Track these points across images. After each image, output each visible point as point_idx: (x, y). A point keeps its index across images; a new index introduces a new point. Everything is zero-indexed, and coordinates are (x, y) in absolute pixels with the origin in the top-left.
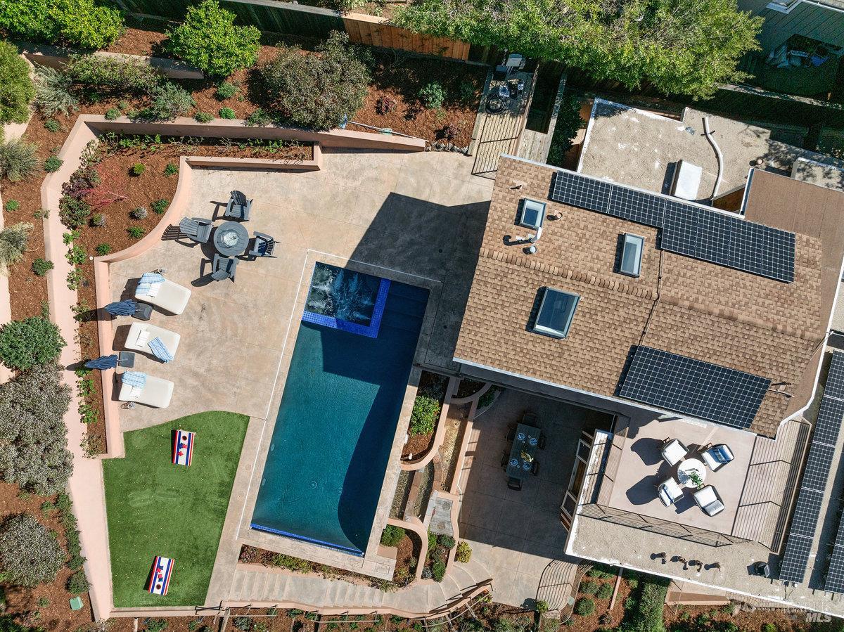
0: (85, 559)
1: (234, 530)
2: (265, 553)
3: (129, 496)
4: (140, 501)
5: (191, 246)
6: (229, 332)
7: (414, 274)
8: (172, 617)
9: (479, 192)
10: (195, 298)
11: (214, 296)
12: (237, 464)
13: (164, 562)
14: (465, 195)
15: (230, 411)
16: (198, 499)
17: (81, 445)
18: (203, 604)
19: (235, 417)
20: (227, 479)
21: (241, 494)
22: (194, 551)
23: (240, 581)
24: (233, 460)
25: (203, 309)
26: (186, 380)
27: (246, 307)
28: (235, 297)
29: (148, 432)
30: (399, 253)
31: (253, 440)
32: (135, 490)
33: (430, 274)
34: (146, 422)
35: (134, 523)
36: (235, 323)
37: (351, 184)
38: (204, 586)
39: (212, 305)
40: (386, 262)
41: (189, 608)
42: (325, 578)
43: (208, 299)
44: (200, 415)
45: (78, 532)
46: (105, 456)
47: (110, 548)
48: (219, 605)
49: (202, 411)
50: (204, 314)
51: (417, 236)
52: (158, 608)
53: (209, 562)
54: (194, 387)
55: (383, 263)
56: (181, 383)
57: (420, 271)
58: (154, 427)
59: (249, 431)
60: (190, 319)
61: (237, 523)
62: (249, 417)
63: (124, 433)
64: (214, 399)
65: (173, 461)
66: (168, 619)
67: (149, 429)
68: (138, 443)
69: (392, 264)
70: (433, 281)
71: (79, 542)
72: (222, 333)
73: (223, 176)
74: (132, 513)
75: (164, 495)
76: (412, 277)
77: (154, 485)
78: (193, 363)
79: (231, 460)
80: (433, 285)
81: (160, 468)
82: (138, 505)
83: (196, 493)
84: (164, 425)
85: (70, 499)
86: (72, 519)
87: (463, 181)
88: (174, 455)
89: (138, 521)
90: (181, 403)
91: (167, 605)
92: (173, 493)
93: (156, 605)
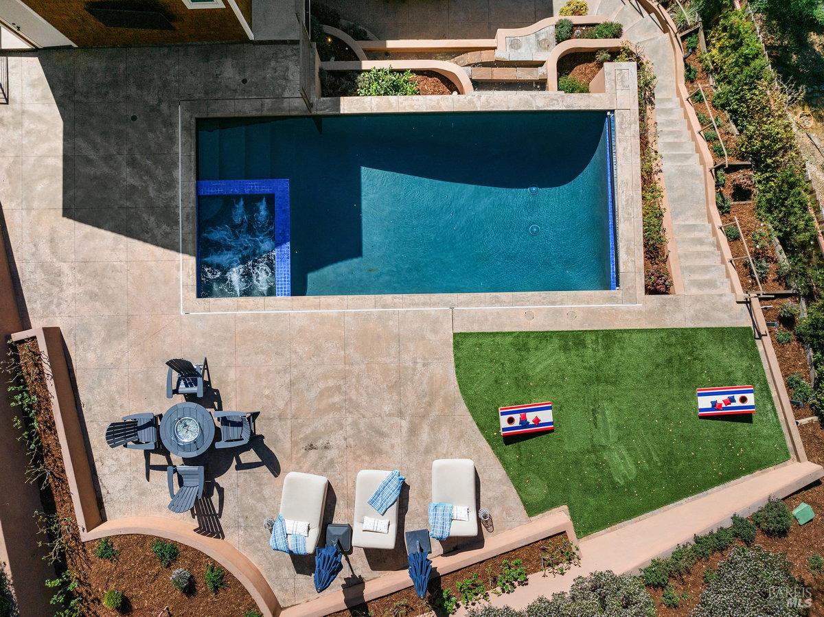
0: (734, 518)
1: (629, 312)
2: (649, 261)
3: (622, 483)
4: (625, 464)
5: (221, 491)
6: (337, 399)
7: (178, 148)
8: (781, 370)
9: (33, 85)
10: (297, 463)
11: (289, 435)
12: (528, 334)
13: (704, 402)
14: (44, 104)
15: (453, 365)
16: (596, 377)
17: (563, 574)
18: (750, 328)
19: (460, 355)
20: (556, 342)
21: (572, 316)
22: (676, 364)
23: (700, 285)
24: (524, 342)
25: (311, 447)
26: (424, 444)
27: (292, 383)
28: (281, 404)
29: (518, 482)
30: (152, 177)
31: (486, 319)
32: (610, 476)
33: (172, 125)
34: (505, 488)
35: (659, 464)
36: (321, 394)
37: (68, 276)
38: (722, 335)
39: (302, 436)
40: (170, 194)
41: (760, 348)
42: (661, 171)
43: (294, 444)
44: (472, 409)
45: (697, 540)
46: (572, 535)
47: (706, 489)
48: (744, 305)
49: (465, 407)
50: (319, 443)
51: (120, 158)
52: (774, 394)
53: (686, 336)
54: (432, 429)
55: (174, 198)
56: (431, 450)
57: (172, 139)
58: (508, 473)
59: (476, 328)
60: (332, 463)
61: (617, 310)
62: (455, 335)
63: (530, 515)
64: (442, 393)
65: (551, 431)
66: (785, 376)
67: (513, 479)
68: (538, 491)
69: (171, 184)
70: (181, 116)
71: (711, 533)
72: (340, 409)
73: (106, 471)
74: (645, 472)
75: (606, 431)
76: (182, 149)
77: (595, 449)
78: (396, 441)
79: (525, 345)
80: (187, 115)
81: (566, 448)
82: (632, 467)
83: (589, 382)
84: (500, 459)
85: (649, 564)
86: (679, 553)
87: (23, 112)
88: (542, 432)
89: (656, 459)
90: (462, 442)
91: (766, 382)
92: (599, 417)
93: (770, 398)
